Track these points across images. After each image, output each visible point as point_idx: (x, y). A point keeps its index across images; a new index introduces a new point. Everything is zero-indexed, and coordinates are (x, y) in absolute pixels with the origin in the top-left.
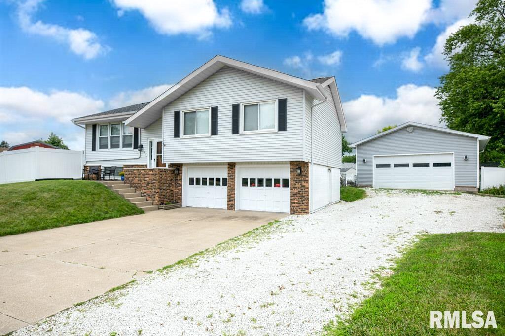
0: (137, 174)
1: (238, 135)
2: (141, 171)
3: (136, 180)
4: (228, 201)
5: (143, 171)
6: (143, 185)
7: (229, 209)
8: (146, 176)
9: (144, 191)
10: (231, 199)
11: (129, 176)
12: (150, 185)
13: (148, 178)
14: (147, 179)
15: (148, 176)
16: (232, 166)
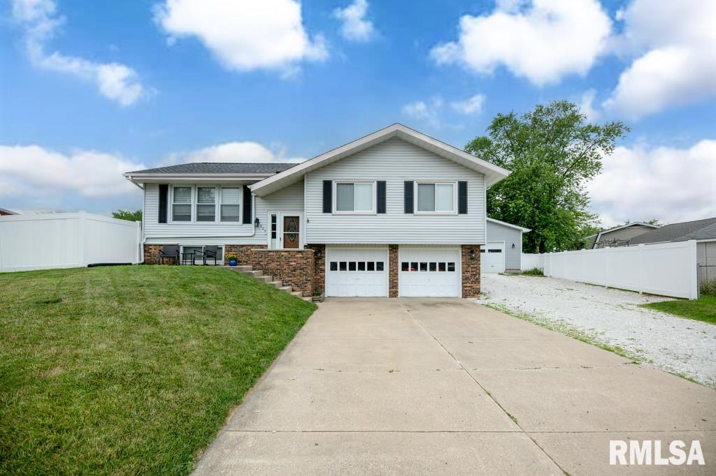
0: (275, 257)
1: (412, 215)
2: (283, 253)
3: (273, 265)
4: (390, 288)
5: (286, 253)
6: (285, 271)
7: (390, 296)
8: (291, 260)
9: (287, 279)
10: (394, 285)
11: (260, 260)
12: (298, 271)
13: (295, 262)
14: (293, 263)
15: (295, 259)
16: (394, 248)
